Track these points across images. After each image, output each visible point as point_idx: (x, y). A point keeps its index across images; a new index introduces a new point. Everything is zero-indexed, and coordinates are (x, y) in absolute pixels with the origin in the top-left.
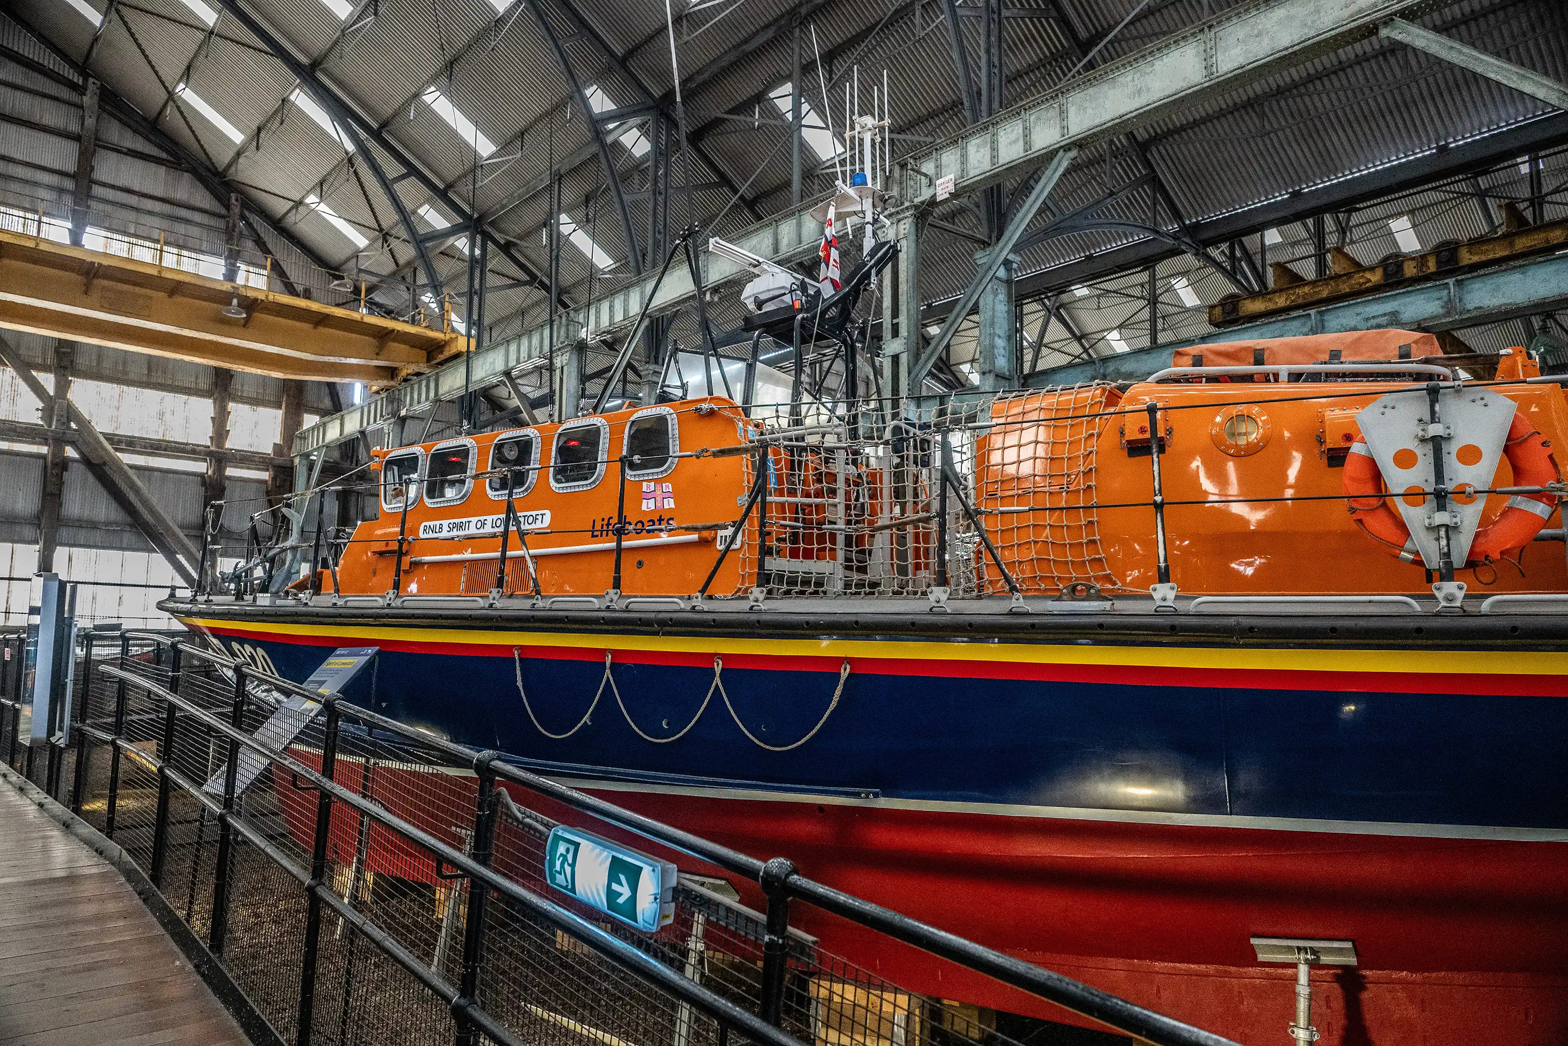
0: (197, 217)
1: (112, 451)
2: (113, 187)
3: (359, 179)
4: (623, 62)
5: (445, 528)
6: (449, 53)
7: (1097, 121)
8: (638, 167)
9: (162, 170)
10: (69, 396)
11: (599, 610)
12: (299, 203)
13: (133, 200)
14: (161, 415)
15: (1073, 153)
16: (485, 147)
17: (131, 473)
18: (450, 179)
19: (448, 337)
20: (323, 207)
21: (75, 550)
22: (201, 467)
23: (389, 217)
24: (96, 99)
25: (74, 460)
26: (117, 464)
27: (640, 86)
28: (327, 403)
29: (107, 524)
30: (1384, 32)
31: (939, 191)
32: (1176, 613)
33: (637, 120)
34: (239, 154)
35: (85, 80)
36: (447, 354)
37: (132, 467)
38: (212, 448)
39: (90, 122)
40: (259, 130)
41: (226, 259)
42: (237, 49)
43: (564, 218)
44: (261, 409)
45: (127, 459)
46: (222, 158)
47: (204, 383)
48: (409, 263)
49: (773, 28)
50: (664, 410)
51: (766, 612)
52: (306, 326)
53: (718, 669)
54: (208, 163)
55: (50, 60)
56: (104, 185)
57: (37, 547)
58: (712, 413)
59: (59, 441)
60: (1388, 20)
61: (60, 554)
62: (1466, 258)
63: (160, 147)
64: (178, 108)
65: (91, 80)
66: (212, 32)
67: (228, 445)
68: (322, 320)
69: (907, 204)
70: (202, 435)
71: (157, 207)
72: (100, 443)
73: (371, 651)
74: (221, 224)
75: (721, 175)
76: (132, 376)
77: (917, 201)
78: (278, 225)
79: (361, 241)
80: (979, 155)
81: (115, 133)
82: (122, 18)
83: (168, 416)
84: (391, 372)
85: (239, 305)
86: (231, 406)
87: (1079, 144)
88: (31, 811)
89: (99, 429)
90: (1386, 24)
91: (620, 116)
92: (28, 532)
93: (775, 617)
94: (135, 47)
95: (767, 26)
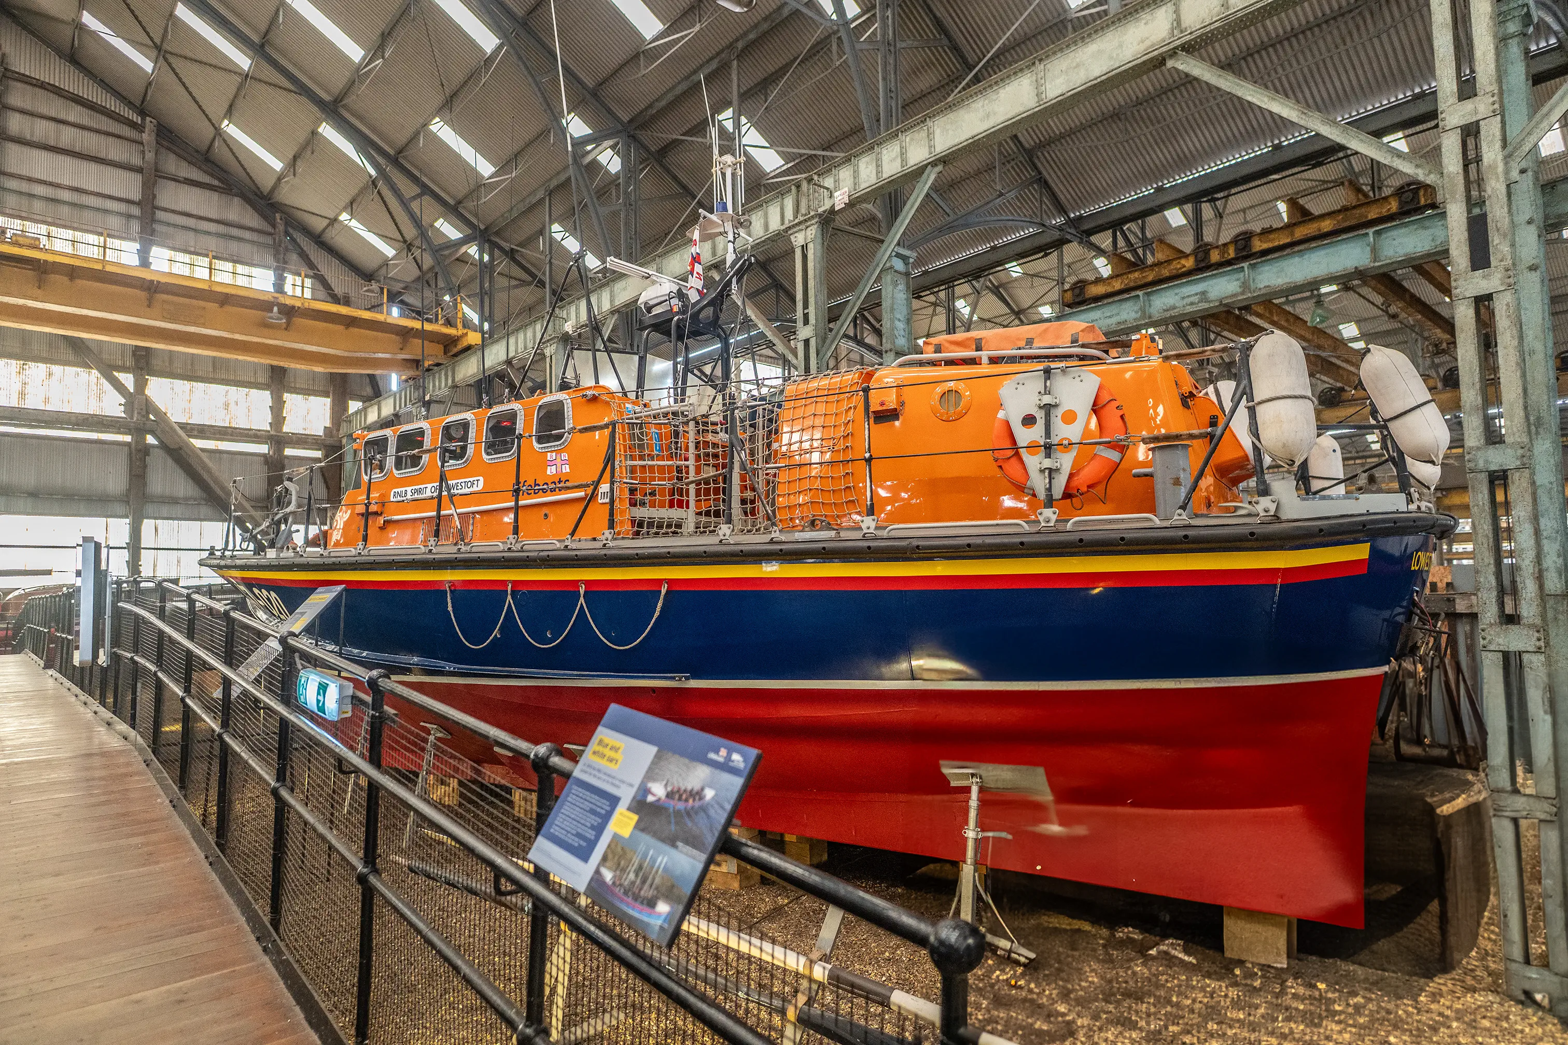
0: (247, 235)
1: (186, 438)
2: (173, 212)
3: (382, 198)
4: (594, 94)
5: (409, 493)
6: (448, 92)
7: (957, 141)
8: (614, 181)
9: (215, 196)
10: (147, 392)
11: (503, 551)
12: (334, 221)
13: (191, 222)
14: (227, 406)
15: (939, 168)
16: (486, 169)
17: (204, 456)
18: (460, 196)
19: (460, 333)
20: (354, 224)
21: (159, 522)
22: (263, 449)
23: (410, 232)
24: (153, 136)
25: (153, 446)
26: (192, 448)
27: (609, 111)
28: (369, 391)
29: (186, 499)
30: (1170, 64)
31: (837, 201)
32: (876, 539)
33: (610, 142)
34: (279, 179)
35: (143, 120)
36: (460, 347)
37: (203, 450)
38: (272, 433)
39: (150, 156)
40: (295, 158)
41: (275, 270)
42: (270, 90)
43: (556, 227)
44: (312, 398)
45: (198, 443)
46: (267, 184)
47: (262, 378)
48: (431, 269)
49: (716, 61)
50: (562, 396)
51: (613, 548)
52: (341, 328)
53: (582, 591)
54: (254, 188)
55: (112, 104)
56: (165, 210)
57: (127, 521)
58: (594, 399)
59: (139, 431)
60: (1173, 53)
61: (148, 525)
62: (1258, 245)
63: (212, 175)
64: (224, 140)
65: (148, 119)
66: (247, 76)
67: (285, 429)
68: (351, 322)
69: (812, 213)
70: (262, 421)
71: (212, 227)
72: (175, 431)
73: (339, 588)
74: (269, 240)
75: (684, 187)
76: (200, 373)
77: (820, 210)
78: (319, 240)
79: (390, 252)
80: (868, 170)
81: (173, 165)
82: (170, 65)
83: (232, 406)
84: (416, 363)
85: (280, 312)
86: (286, 396)
87: (944, 160)
88: (90, 715)
89: (174, 419)
90: (1171, 56)
91: (596, 139)
92: (120, 508)
93: (620, 552)
94: (183, 89)
95: (711, 59)
